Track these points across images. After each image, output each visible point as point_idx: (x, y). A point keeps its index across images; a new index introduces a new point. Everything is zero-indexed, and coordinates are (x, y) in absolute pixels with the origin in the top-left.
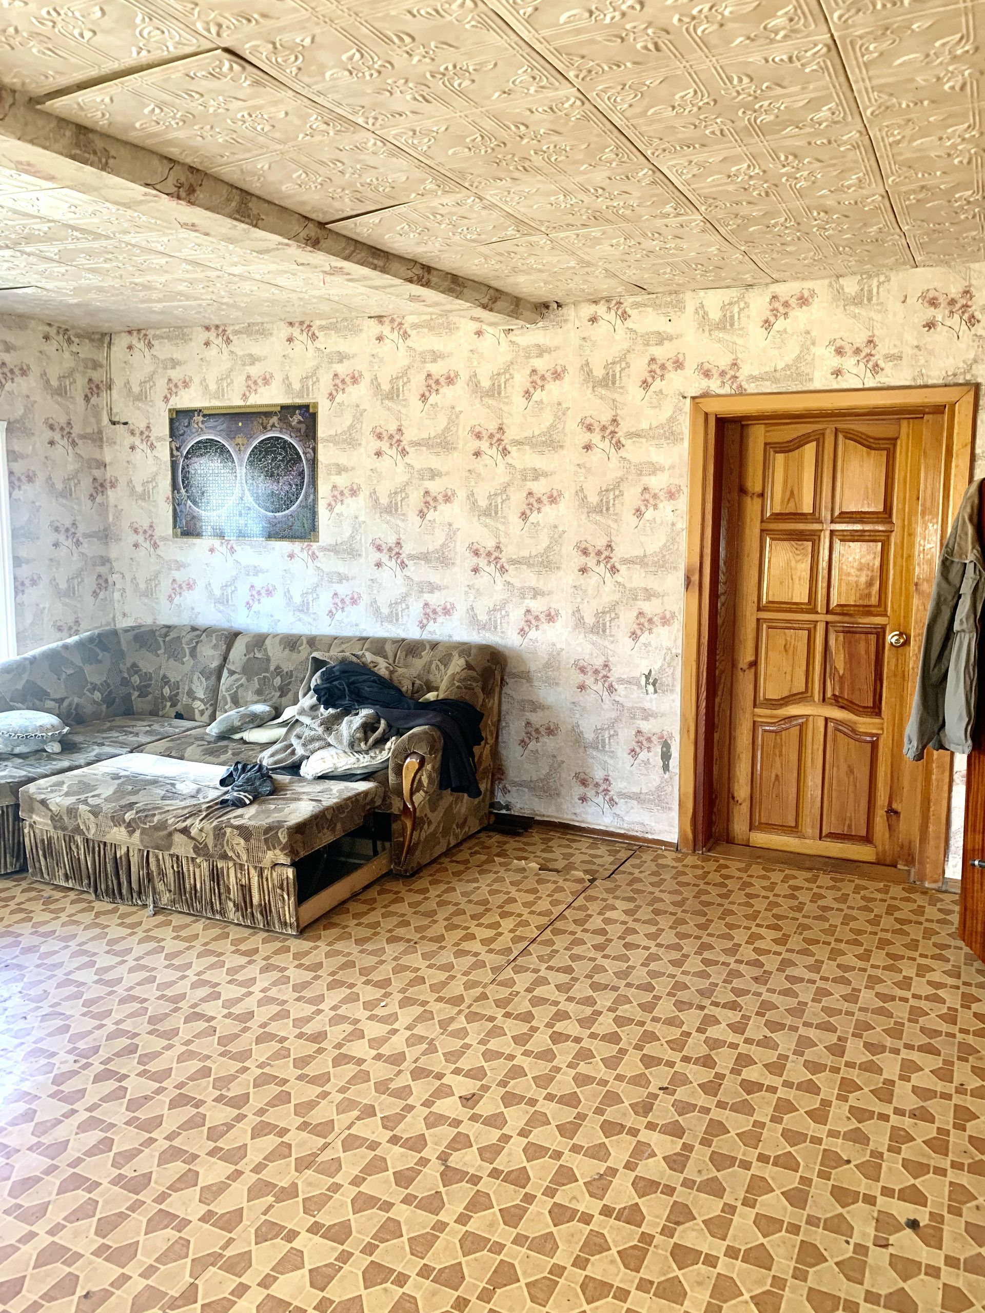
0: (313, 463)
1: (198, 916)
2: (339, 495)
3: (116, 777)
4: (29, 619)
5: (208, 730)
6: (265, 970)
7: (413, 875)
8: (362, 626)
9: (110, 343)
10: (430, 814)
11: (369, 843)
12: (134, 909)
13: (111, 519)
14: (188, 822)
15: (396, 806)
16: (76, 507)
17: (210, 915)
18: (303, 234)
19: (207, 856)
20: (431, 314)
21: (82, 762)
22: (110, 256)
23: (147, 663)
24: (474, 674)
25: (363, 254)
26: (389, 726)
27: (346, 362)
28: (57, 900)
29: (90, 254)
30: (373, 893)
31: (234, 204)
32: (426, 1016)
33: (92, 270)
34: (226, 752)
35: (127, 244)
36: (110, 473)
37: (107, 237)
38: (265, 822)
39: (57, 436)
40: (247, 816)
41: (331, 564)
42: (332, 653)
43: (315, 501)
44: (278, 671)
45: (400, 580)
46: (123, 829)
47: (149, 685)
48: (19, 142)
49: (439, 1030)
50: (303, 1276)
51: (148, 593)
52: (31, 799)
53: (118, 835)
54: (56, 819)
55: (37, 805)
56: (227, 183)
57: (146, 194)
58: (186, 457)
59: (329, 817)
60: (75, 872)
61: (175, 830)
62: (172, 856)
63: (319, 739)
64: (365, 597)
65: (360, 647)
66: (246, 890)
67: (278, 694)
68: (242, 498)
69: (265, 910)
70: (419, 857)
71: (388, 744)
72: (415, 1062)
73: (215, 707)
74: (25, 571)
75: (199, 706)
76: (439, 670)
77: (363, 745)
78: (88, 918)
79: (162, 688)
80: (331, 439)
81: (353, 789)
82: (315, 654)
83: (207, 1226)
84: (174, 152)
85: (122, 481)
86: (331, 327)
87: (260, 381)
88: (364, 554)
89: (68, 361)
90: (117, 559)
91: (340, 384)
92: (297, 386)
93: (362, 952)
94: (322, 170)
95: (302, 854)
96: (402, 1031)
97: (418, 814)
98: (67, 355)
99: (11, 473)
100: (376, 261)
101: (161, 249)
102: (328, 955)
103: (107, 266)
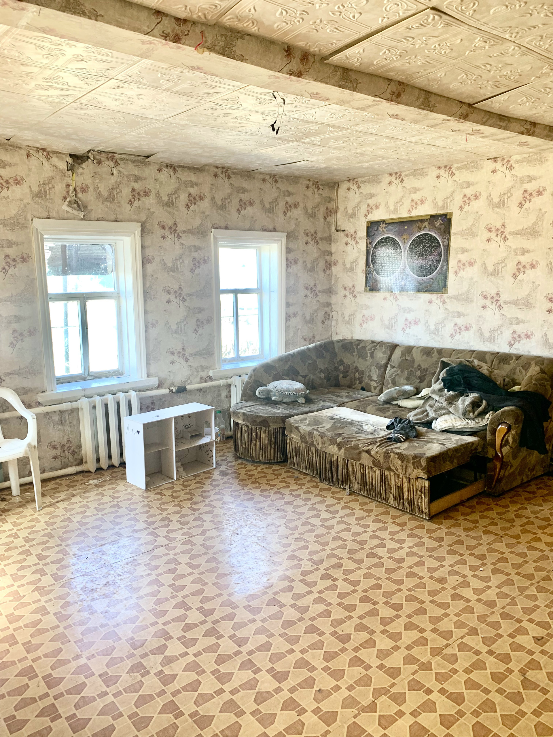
0: (448, 248)
1: (373, 499)
2: (462, 266)
3: (332, 418)
4: (291, 334)
5: (379, 398)
6: (410, 536)
7: (498, 496)
8: (471, 344)
9: (338, 188)
10: (512, 461)
11: (473, 473)
12: (339, 490)
13: (333, 282)
14: (370, 447)
15: (491, 453)
16: (316, 276)
17: (379, 500)
18: (459, 112)
19: (380, 467)
20: (529, 153)
21: (315, 409)
22: (346, 139)
23: (348, 359)
24: (546, 376)
25: (494, 120)
26: (488, 404)
27: (471, 187)
28: (301, 479)
29: (336, 139)
30: (474, 502)
31: (421, 100)
32: (510, 582)
33: (336, 148)
34: (389, 411)
35: (357, 131)
36: (334, 258)
37: (347, 129)
38: (413, 453)
39: (309, 240)
40: (402, 448)
41: (453, 306)
42: (452, 359)
43: (447, 269)
44: (419, 367)
45: (498, 316)
46: (335, 446)
47: (348, 371)
48: (315, 82)
49: (518, 592)
50: (436, 717)
51: (349, 322)
52: (291, 426)
53: (333, 449)
54: (302, 437)
55: (294, 429)
56: (418, 88)
57: (374, 101)
58: (375, 248)
59: (450, 455)
60: (311, 466)
61: (363, 451)
62: (360, 464)
63: (444, 408)
64: (474, 326)
65: (470, 356)
66: (400, 489)
67: (418, 381)
68: (404, 269)
69: (411, 502)
70: (503, 486)
71: (487, 416)
72: (503, 608)
73: (382, 384)
74: (291, 310)
75: (374, 384)
76: (521, 372)
77: (471, 414)
78: (316, 491)
79: (355, 373)
80: (460, 233)
81: (464, 440)
82: (443, 359)
83: (381, 672)
84: (392, 75)
85: (340, 262)
86: (465, 167)
87: (419, 202)
88: (475, 300)
89: (317, 199)
90: (335, 304)
91: (467, 200)
92: (440, 203)
93: (467, 536)
94: (477, 72)
95: (434, 474)
96: (494, 588)
97: (504, 460)
98: (316, 196)
99: (287, 259)
100: (501, 124)
101: (374, 132)
102: (447, 535)
103: (343, 145)
